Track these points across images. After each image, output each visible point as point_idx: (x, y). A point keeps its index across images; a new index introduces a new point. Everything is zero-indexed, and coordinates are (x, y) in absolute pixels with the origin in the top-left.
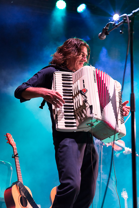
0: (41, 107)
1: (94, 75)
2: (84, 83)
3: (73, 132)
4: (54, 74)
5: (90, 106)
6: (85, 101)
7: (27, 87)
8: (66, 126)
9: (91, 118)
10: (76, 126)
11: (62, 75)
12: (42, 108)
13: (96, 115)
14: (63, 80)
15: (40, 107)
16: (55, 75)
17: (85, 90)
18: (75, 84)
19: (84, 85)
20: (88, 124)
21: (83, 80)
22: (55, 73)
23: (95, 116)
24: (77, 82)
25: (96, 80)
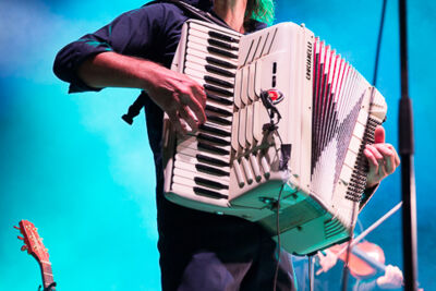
0: (128, 118)
1: (309, 57)
2: (274, 71)
3: (215, 215)
4: (185, 26)
5: (282, 146)
6: (270, 129)
7: (102, 49)
8: (197, 190)
9: (281, 183)
10: (226, 197)
11: (211, 34)
12: (130, 122)
13: (296, 176)
14: (210, 50)
15: (124, 117)
16: (189, 28)
17: (275, 95)
18: (245, 68)
19: (274, 77)
20: (265, 198)
21: (275, 64)
22: (188, 23)
23: (293, 179)
24: (253, 65)
25: (311, 73)
